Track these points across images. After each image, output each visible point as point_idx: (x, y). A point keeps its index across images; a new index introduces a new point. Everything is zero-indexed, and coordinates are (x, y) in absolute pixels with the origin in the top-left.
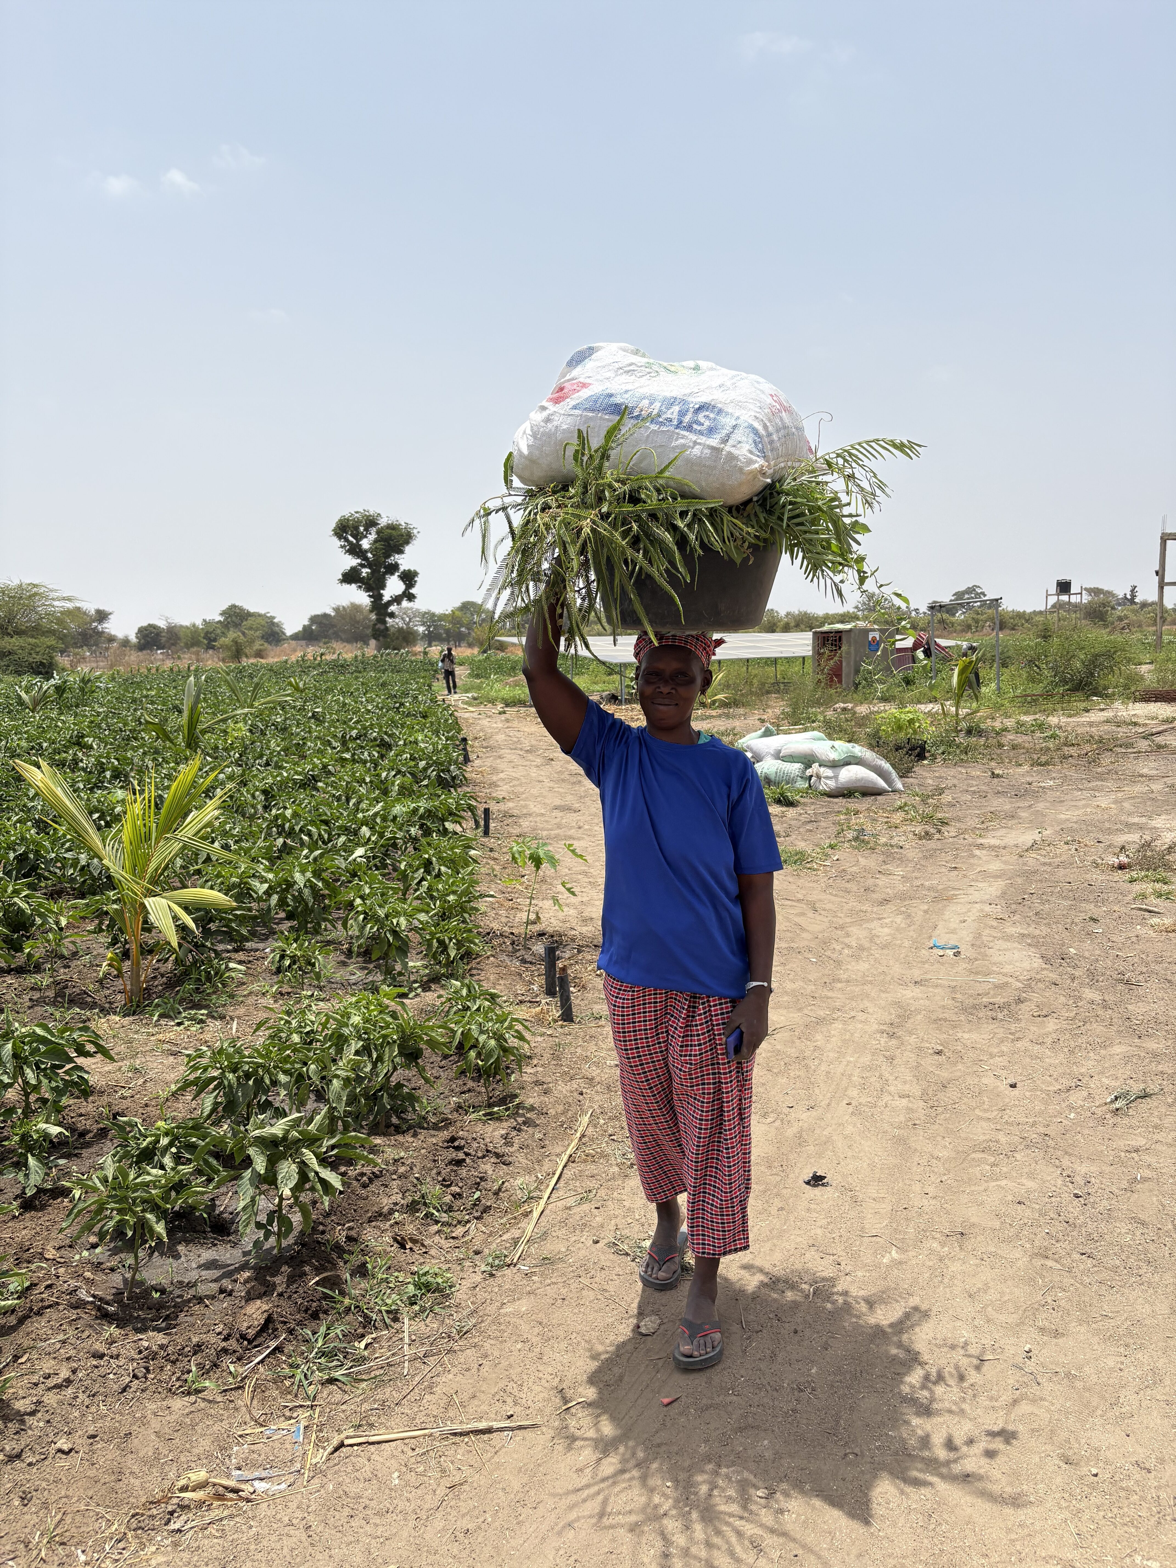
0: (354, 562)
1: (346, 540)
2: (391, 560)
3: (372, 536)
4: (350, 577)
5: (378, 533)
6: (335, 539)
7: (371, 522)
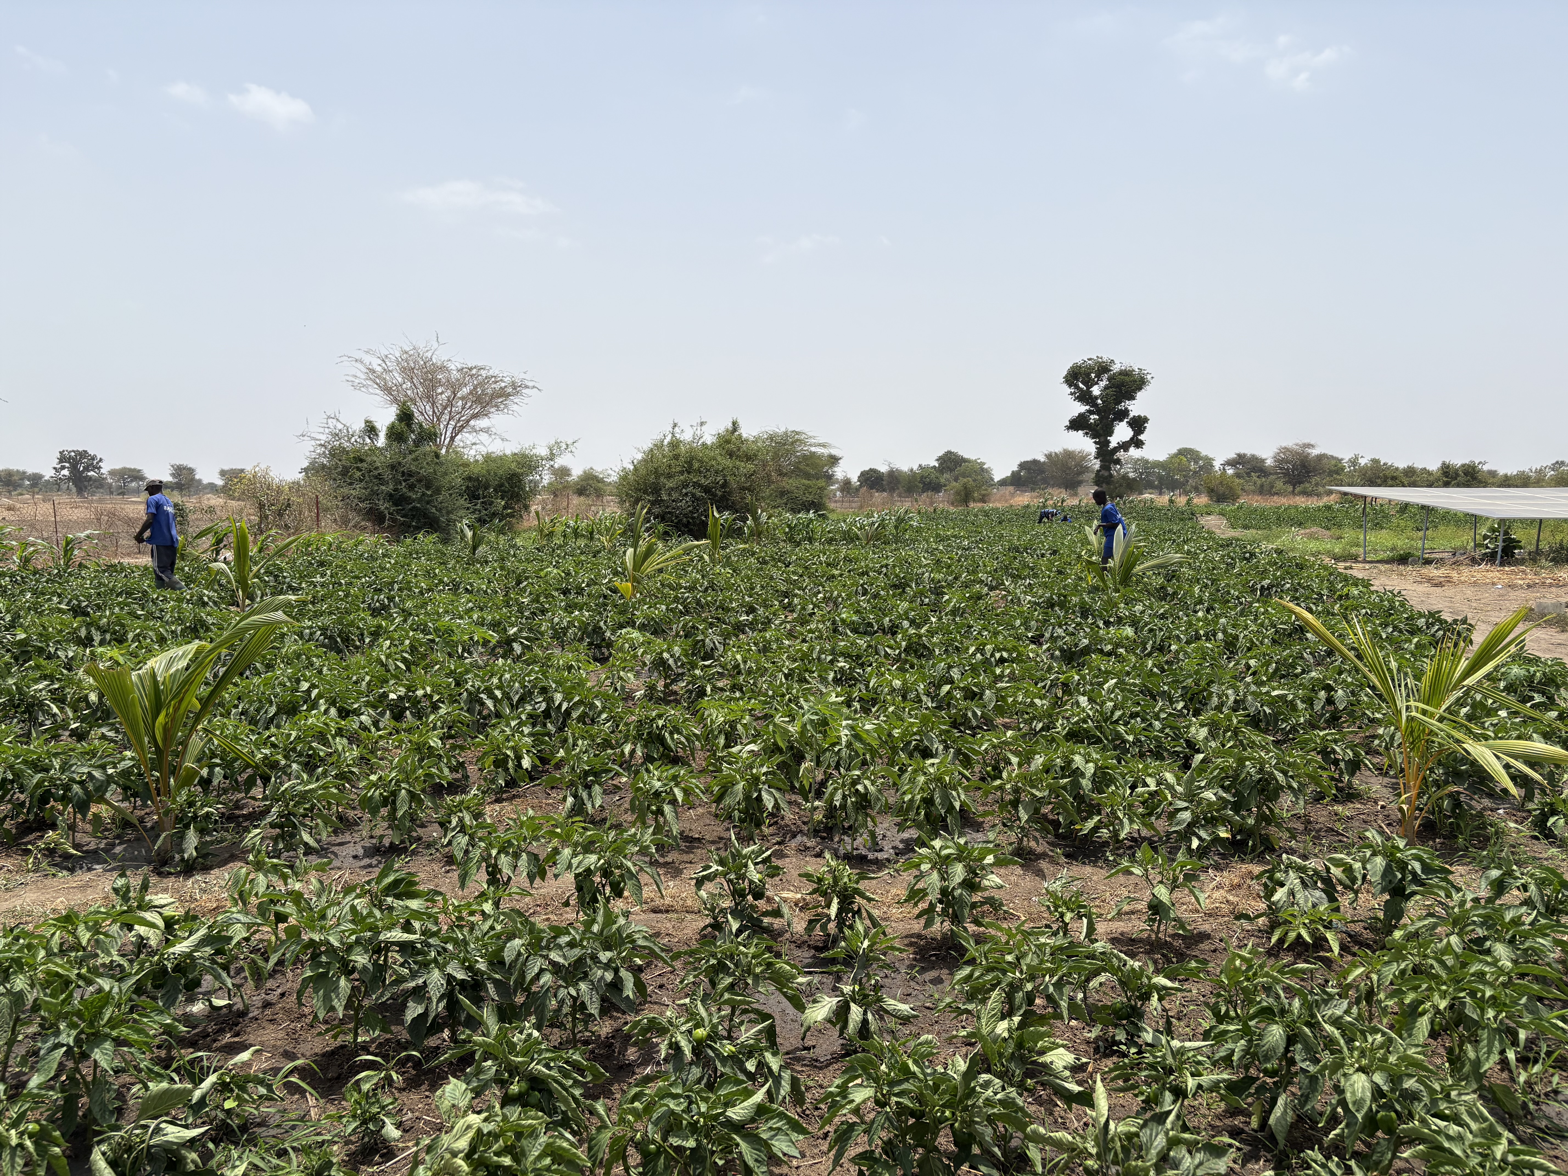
0: (1082, 408)
1: (1077, 387)
2: (1122, 407)
3: (1104, 383)
4: (1077, 424)
5: (1109, 379)
6: (1065, 386)
7: (1103, 368)
